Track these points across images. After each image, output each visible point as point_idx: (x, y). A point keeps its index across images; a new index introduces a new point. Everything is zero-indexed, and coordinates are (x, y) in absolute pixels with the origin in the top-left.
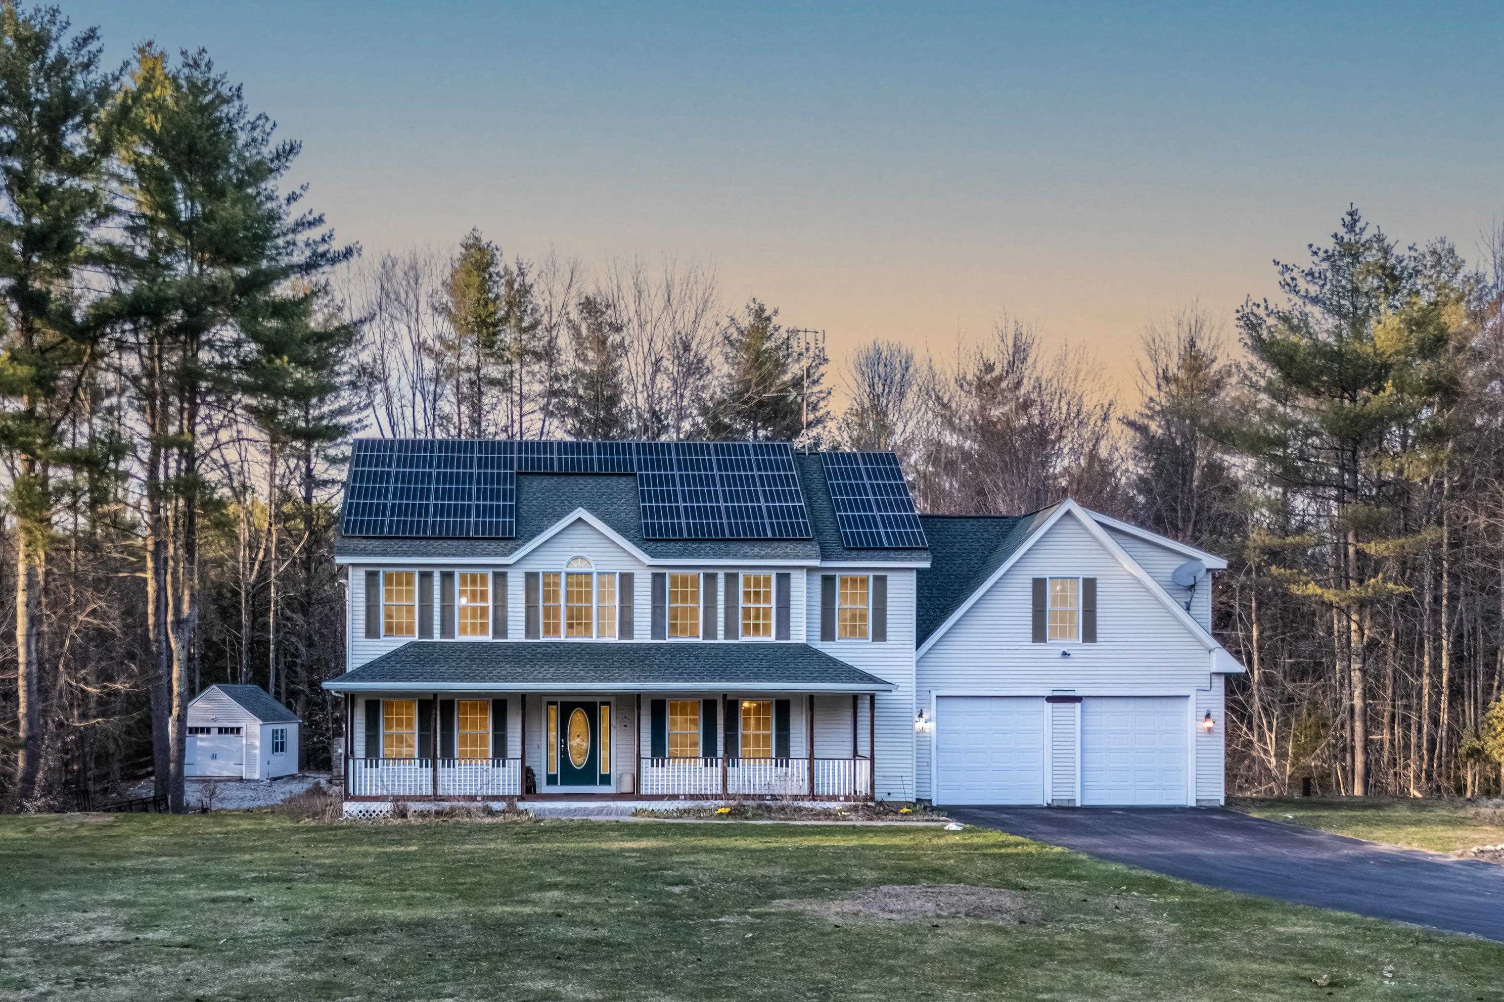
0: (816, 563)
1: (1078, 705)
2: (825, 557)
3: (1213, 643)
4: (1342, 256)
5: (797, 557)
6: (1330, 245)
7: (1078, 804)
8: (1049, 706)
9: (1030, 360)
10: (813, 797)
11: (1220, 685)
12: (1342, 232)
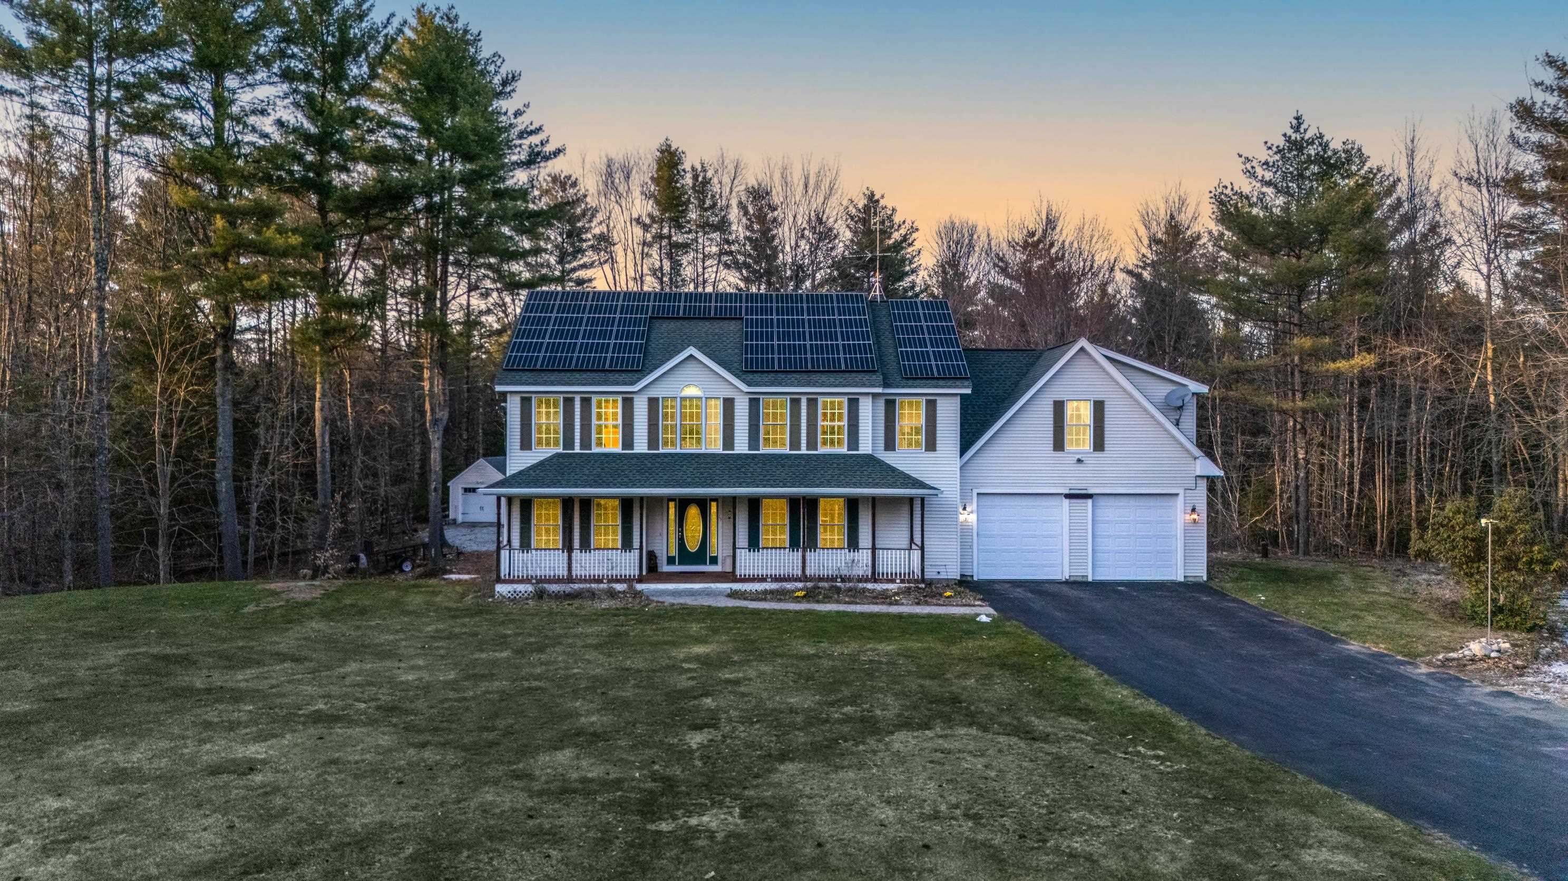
0: (879, 390)
1: (1090, 502)
2: (886, 385)
3: (1197, 452)
4: (1290, 150)
5: (864, 385)
6: (1281, 142)
7: (1090, 579)
8: (1066, 502)
9: (1058, 229)
10: (874, 578)
11: (1203, 485)
12: (1290, 132)
